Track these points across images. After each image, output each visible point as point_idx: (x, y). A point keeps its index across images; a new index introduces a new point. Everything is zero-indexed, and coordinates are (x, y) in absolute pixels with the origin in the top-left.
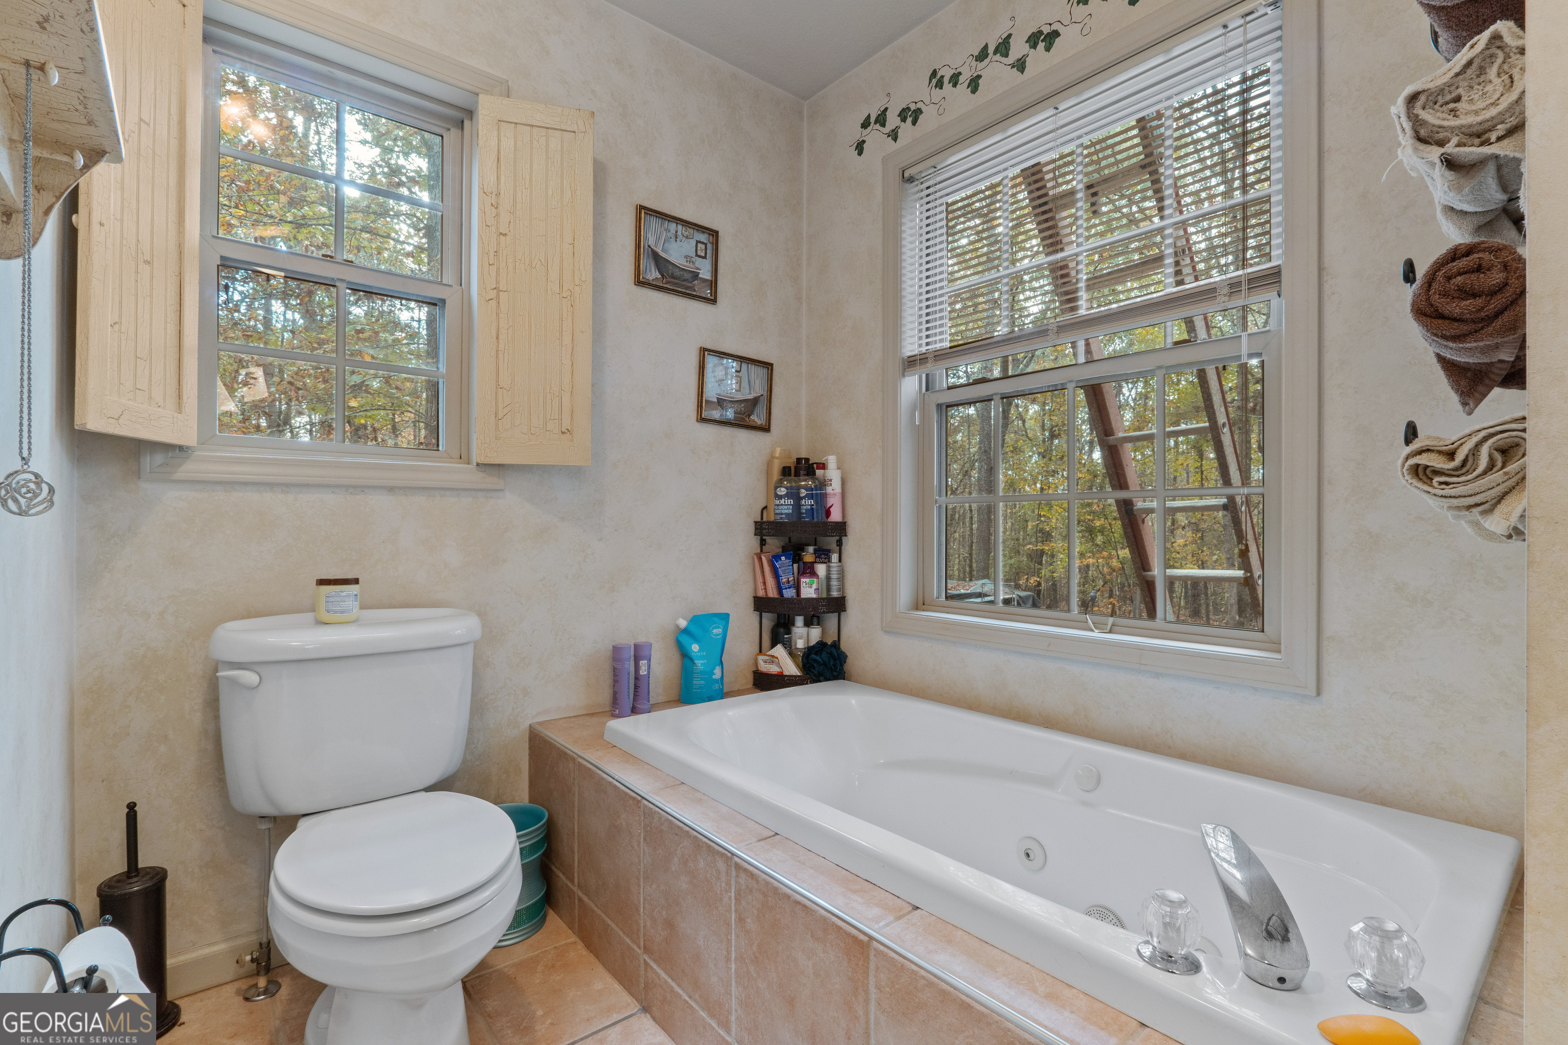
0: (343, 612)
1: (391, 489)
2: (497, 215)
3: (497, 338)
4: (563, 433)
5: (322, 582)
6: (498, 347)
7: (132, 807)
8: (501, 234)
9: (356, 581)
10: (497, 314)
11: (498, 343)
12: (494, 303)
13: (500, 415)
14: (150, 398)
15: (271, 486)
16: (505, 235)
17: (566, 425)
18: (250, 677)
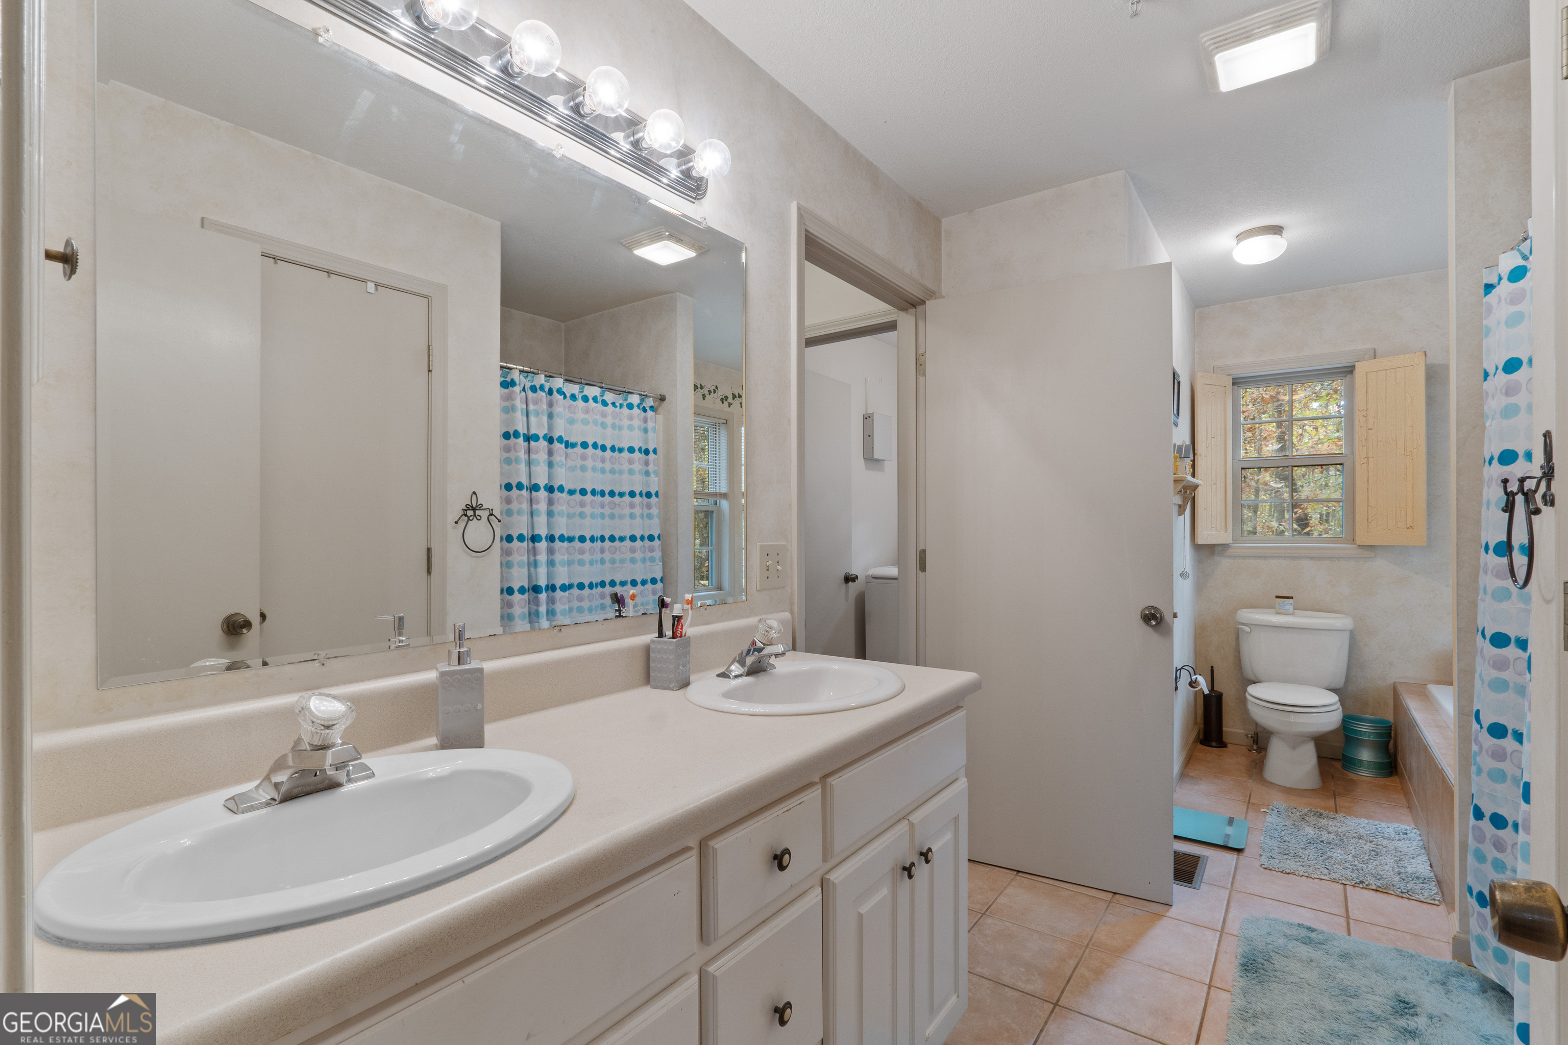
0: (1286, 610)
1: (1312, 558)
2: (1367, 420)
3: (1368, 482)
4: (1407, 528)
5: (1277, 597)
6: (1368, 486)
7: (1212, 667)
8: (1369, 429)
9: (1292, 598)
10: (1368, 470)
11: (1368, 484)
12: (1365, 465)
13: (1370, 521)
14: (1216, 529)
15: (1260, 557)
16: (1371, 429)
17: (1409, 524)
18: (1247, 629)
